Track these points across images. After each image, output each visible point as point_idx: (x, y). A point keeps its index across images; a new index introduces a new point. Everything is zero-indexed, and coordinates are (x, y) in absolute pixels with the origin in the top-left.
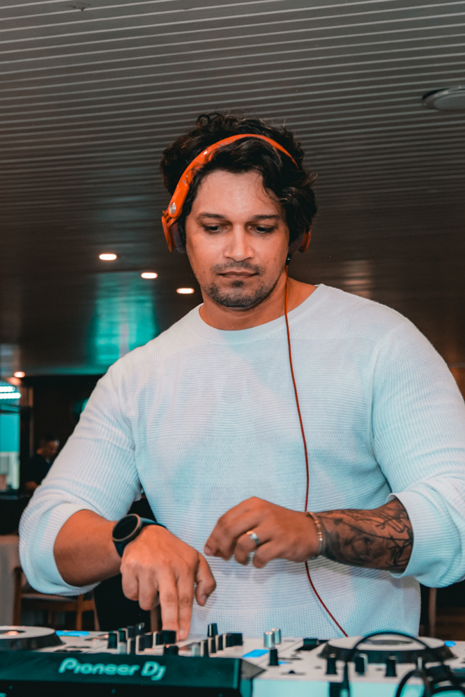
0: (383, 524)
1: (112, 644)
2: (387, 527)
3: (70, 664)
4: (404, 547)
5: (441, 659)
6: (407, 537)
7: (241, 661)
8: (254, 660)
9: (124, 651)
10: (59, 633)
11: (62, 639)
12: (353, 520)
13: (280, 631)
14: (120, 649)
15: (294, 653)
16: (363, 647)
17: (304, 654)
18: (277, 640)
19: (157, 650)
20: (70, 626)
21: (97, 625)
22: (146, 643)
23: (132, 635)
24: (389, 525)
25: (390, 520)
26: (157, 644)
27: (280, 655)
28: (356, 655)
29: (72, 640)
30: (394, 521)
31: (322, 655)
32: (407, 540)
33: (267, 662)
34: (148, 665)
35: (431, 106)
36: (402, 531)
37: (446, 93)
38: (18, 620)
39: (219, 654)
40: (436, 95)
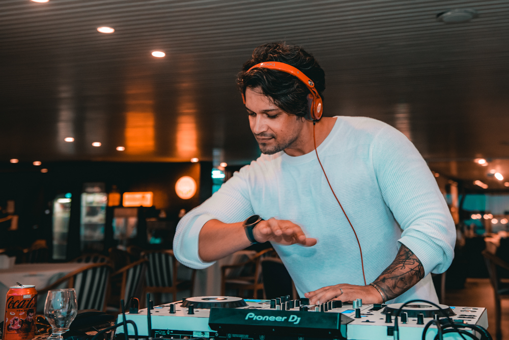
0: (404, 266)
1: (273, 306)
2: (406, 266)
3: (251, 315)
4: (420, 269)
5: (448, 316)
7: (341, 314)
8: (348, 315)
10: (245, 300)
11: (247, 303)
14: (278, 308)
15: (369, 311)
16: (404, 308)
17: (374, 312)
18: (360, 305)
19: (297, 309)
20: (251, 297)
21: (265, 296)
22: (291, 305)
23: (284, 301)
24: (406, 264)
25: (405, 261)
26: (296, 306)
27: (361, 312)
28: (402, 312)
29: (251, 304)
30: (407, 260)
31: (383, 313)
33: (355, 316)
34: (292, 316)
35: (441, 21)
37: (449, 13)
38: (224, 293)
39: (329, 311)
40: (444, 15)
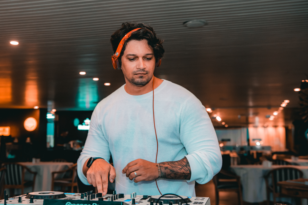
0: (181, 168)
1: (82, 197)
2: (182, 169)
3: (69, 203)
4: (188, 175)
5: (186, 203)
6: (189, 172)
7: (123, 202)
8: (127, 202)
9: (86, 200)
10: (65, 194)
11: (66, 195)
12: (171, 167)
13: (136, 193)
14: (85, 199)
15: (140, 200)
16: (162, 198)
17: (143, 201)
18: (135, 196)
19: (97, 199)
20: (69, 191)
21: (78, 191)
22: (93, 197)
23: (89, 194)
24: (183, 169)
25: (184, 167)
26: (96, 197)
27: (136, 201)
28: (160, 201)
29: (69, 196)
30: (185, 167)
31: (149, 201)
32: (189, 173)
33: (132, 203)
34: (93, 204)
35: (186, 26)
36: (187, 171)
37: (190, 22)
38: (53, 189)
39: (116, 200)
40: (188, 23)
